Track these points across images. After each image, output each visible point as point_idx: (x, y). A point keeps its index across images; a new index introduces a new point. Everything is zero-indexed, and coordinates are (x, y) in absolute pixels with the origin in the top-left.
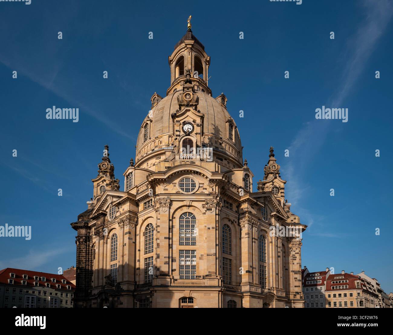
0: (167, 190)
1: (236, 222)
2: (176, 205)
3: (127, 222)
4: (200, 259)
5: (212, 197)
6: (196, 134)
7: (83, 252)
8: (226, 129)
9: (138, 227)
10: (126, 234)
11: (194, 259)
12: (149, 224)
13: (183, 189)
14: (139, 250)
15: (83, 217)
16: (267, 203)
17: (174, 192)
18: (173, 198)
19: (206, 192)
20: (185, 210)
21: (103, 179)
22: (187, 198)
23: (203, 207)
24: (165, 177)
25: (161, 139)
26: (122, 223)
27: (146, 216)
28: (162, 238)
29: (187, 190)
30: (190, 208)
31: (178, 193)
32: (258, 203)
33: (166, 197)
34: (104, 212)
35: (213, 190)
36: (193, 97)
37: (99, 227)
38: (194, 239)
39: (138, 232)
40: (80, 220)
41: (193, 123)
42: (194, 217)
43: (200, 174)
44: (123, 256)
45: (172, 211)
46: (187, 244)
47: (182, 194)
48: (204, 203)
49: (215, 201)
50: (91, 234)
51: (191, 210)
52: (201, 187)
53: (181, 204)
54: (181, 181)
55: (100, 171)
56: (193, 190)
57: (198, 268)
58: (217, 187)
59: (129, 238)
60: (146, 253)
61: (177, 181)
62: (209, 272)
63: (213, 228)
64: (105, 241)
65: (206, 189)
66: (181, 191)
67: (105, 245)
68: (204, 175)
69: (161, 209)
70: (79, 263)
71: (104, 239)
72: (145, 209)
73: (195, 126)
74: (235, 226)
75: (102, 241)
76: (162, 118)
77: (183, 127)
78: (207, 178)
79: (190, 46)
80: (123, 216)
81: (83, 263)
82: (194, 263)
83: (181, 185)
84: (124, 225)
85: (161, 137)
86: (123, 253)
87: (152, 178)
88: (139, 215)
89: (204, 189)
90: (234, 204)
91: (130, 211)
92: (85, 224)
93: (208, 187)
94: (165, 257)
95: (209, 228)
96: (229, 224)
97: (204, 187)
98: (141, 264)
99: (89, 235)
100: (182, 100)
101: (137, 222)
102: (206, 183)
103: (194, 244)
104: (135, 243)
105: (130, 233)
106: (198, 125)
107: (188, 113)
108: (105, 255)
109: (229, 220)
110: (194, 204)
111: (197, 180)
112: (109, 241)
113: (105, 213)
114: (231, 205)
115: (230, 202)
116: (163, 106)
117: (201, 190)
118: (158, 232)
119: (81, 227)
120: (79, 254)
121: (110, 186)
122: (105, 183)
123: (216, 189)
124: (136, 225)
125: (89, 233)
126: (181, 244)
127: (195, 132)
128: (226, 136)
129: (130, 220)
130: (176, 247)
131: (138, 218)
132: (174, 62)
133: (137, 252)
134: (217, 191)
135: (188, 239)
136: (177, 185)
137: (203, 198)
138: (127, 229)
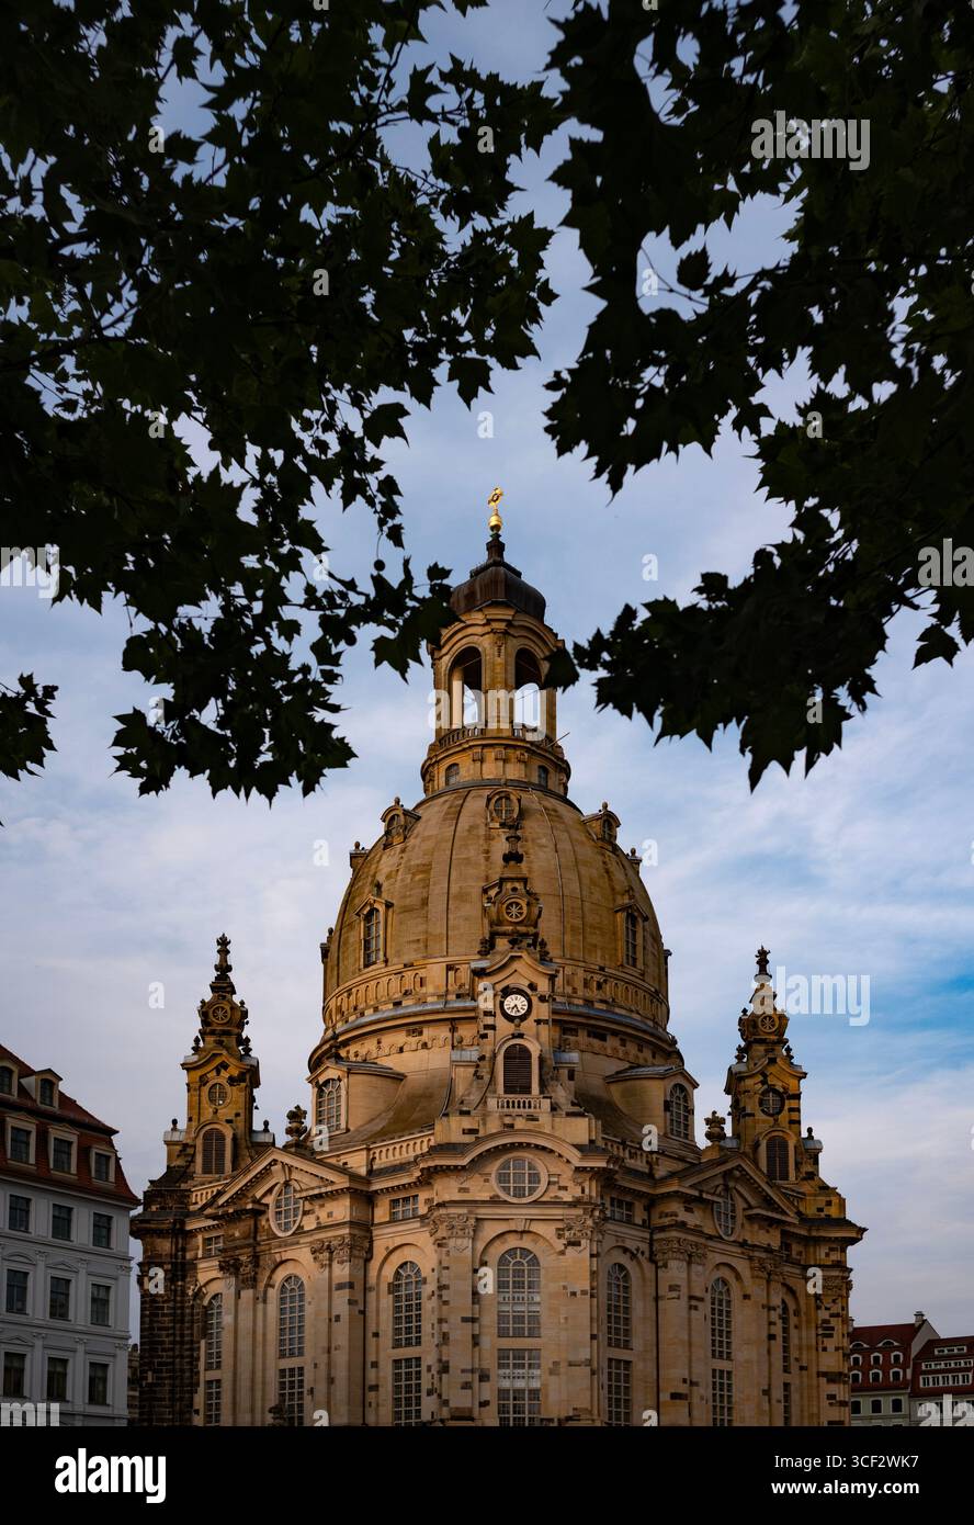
0: (465, 1190)
1: (643, 1253)
2: (491, 1231)
3: (344, 1254)
4: (551, 1372)
5: (580, 1212)
6: (538, 1022)
7: (164, 1315)
8: (615, 934)
9: (374, 1265)
10: (340, 1287)
11: (537, 1372)
12: (406, 1263)
13: (507, 1190)
14: (376, 1335)
15: (163, 1196)
16: (731, 1184)
17: (485, 1196)
18: (483, 1212)
19: (567, 1197)
20: (513, 1242)
21: (218, 1061)
22: (519, 1216)
23: (560, 1236)
24: (465, 1162)
25: (422, 973)
26: (326, 1254)
27: (398, 1241)
28: (455, 1319)
29: (519, 1193)
30: (525, 1236)
31: (495, 1201)
32: (704, 1196)
33: (463, 1211)
34: (257, 1207)
35: (583, 1191)
36: (529, 913)
37: (236, 1248)
38: (535, 1318)
39: (372, 1280)
40: (154, 1208)
41: (529, 992)
42: (535, 1261)
43: (552, 1151)
44: (329, 1352)
45: (480, 1246)
46: (519, 1334)
47: (505, 1202)
48: (560, 1225)
49: (590, 1222)
50: (189, 1256)
51: (526, 1243)
52: (555, 1183)
53: (502, 1228)
54: (504, 1169)
55: (208, 1029)
56: (531, 1191)
57: (547, 1396)
58: (594, 1183)
59: (351, 1302)
60: (397, 1344)
61: (494, 1168)
62: (575, 1409)
63: (584, 1293)
64: (261, 1295)
65: (565, 1188)
66: (504, 1196)
67: (260, 1306)
68: (560, 1156)
69: (452, 1243)
70: (151, 1350)
71: (254, 1287)
72: (393, 1220)
73: (535, 1000)
74: (639, 1263)
75: (247, 1294)
76: (425, 902)
77: (502, 1003)
78: (568, 1161)
79: (502, 626)
80: (330, 1234)
81: (163, 1350)
82: (535, 1384)
83: (503, 1178)
84: (331, 1260)
85: (424, 967)
86: (330, 1341)
87: (431, 1164)
88: (375, 1233)
89: (560, 1188)
90: (637, 1204)
91: (352, 1224)
92: (174, 1223)
93: (570, 1184)
94: (463, 1371)
95: (574, 1294)
96: (624, 1260)
97: (562, 1184)
98: (381, 1374)
99: (184, 1257)
100: (498, 919)
101: (370, 1250)
102: (568, 1173)
103: (533, 1333)
104: (363, 1312)
105: (351, 1286)
106: (542, 999)
107: (516, 965)
108: (259, 1338)
109: (625, 1250)
110: (535, 1227)
111: (544, 1167)
112: (273, 1293)
113: (263, 1208)
114: (630, 1206)
115: (628, 1199)
116: (425, 861)
117: (554, 1192)
118: (446, 1303)
119: (161, 1234)
120: (151, 1321)
121: (243, 1085)
122: (225, 1074)
123: (592, 1189)
124: (368, 1260)
125: (184, 1250)
126: (502, 1333)
127: (533, 1016)
128: (616, 955)
129: (352, 1248)
130: (490, 1342)
131: (371, 1242)
132: (446, 658)
133: (371, 1341)
134: (594, 1194)
135: (519, 1319)
136: (493, 1178)
137: (557, 1212)
138: (342, 1272)
